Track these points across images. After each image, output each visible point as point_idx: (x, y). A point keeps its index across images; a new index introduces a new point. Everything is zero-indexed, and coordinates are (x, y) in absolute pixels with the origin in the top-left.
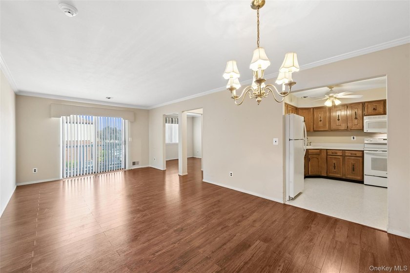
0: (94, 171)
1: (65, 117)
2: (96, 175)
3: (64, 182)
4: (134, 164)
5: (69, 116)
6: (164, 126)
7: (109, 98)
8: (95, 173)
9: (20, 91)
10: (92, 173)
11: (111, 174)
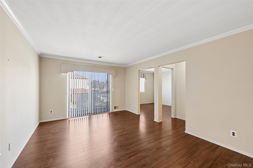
0: (89, 113)
1: (70, 73)
2: (90, 116)
3: (69, 121)
4: (115, 108)
5: (73, 72)
6: (139, 80)
7: (100, 57)
8: (89, 114)
9: (42, 54)
10: (88, 114)
11: (100, 115)
